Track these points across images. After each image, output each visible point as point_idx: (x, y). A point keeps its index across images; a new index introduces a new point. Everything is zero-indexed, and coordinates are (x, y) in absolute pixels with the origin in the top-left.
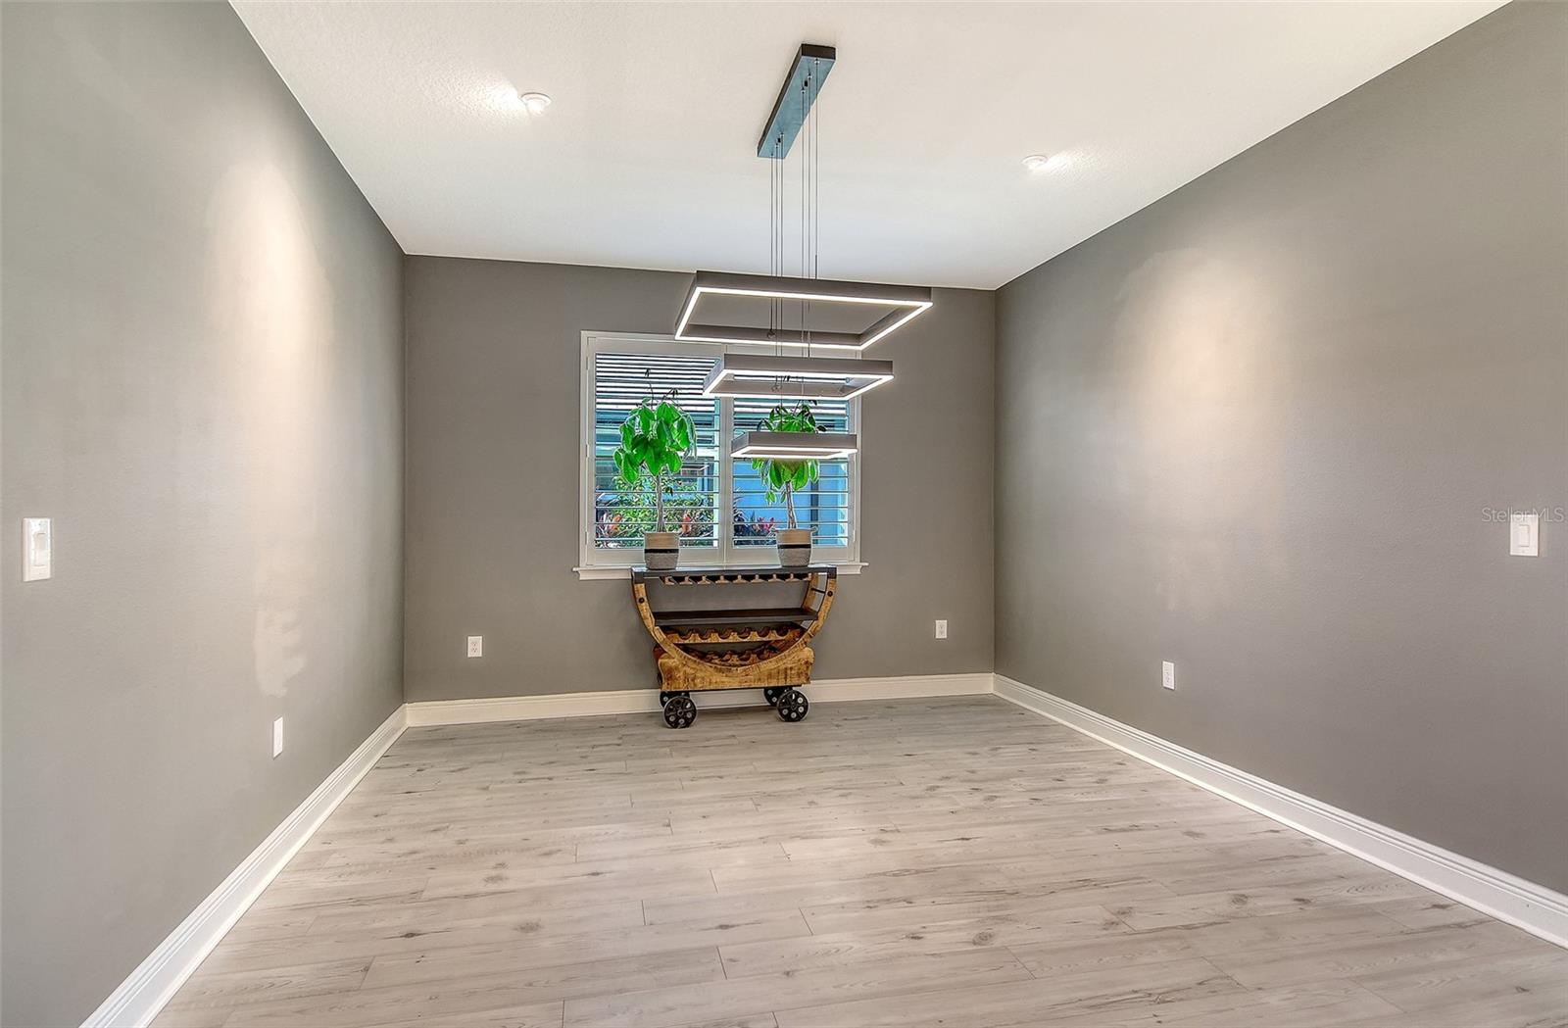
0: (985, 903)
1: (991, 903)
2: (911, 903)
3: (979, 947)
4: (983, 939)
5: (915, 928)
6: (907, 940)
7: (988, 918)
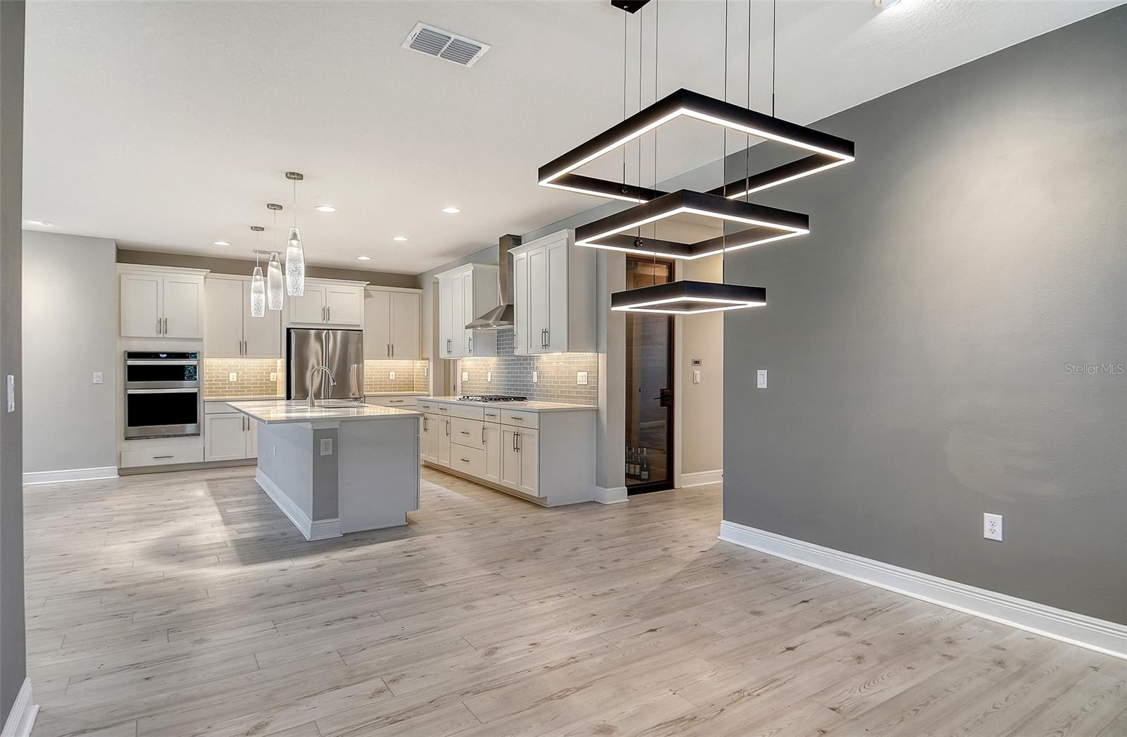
0: (489, 679)
1: (485, 680)
2: (546, 667)
3: (493, 646)
4: (491, 652)
5: (537, 650)
6: (540, 641)
7: (486, 667)
